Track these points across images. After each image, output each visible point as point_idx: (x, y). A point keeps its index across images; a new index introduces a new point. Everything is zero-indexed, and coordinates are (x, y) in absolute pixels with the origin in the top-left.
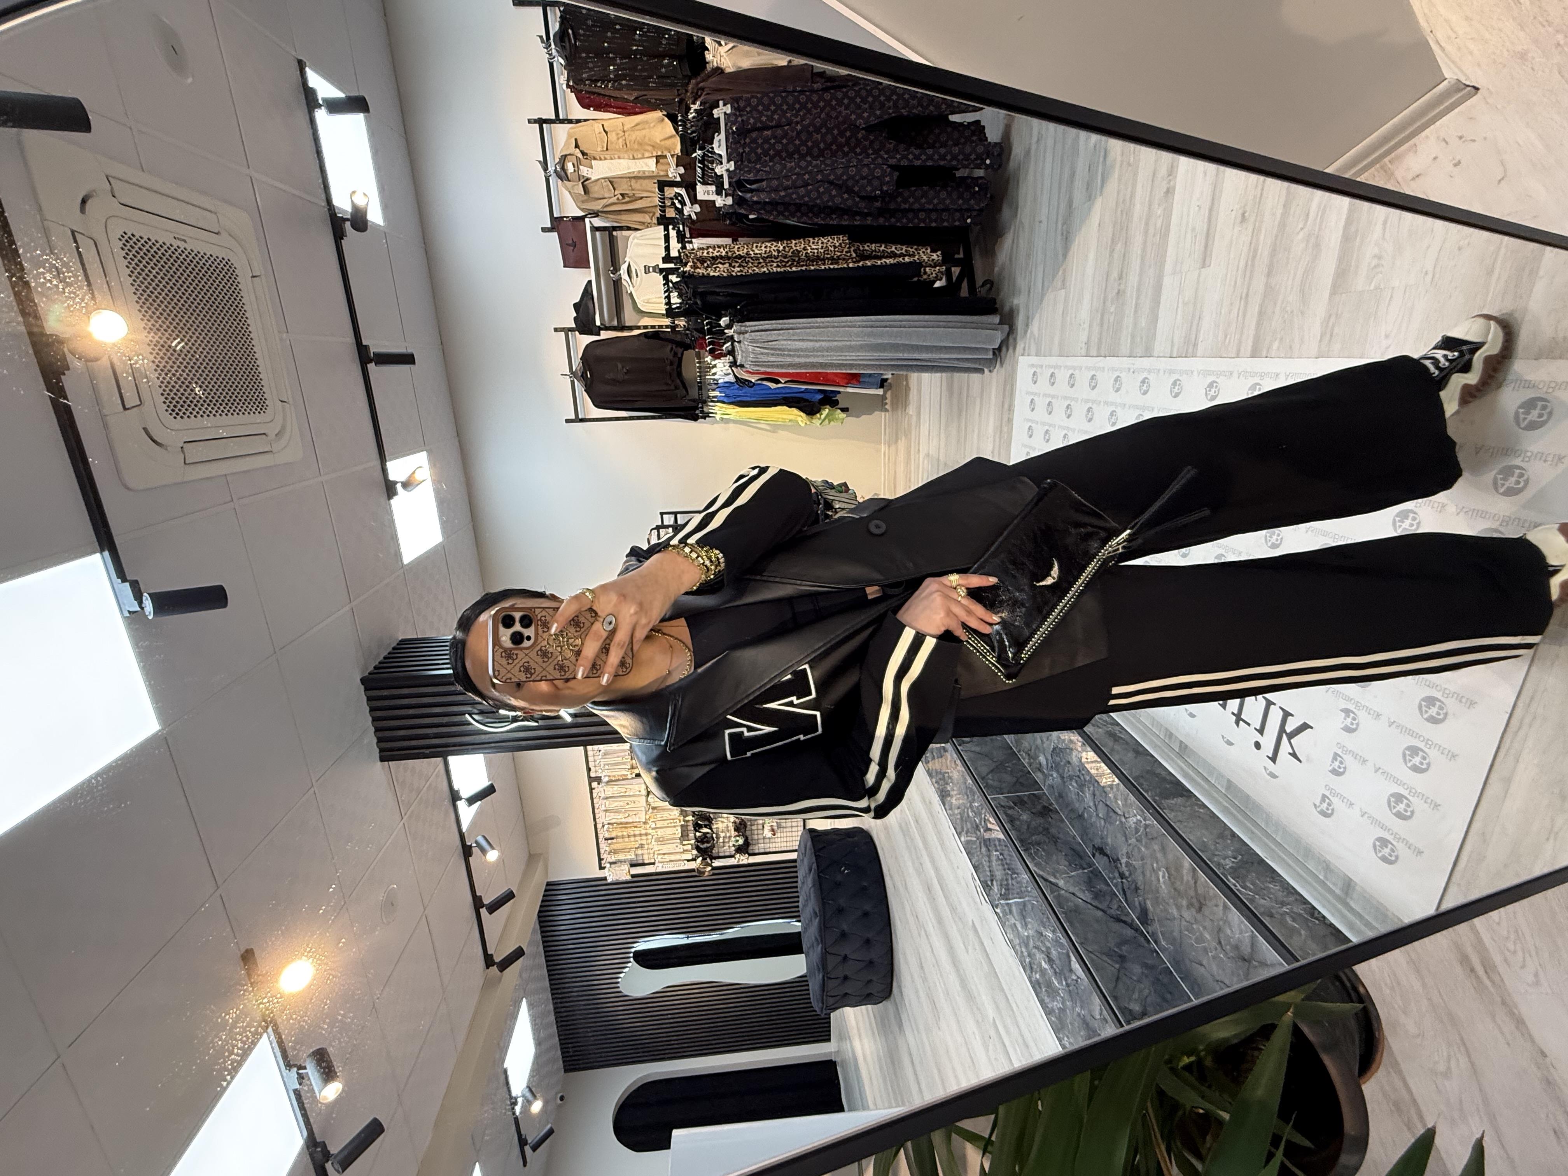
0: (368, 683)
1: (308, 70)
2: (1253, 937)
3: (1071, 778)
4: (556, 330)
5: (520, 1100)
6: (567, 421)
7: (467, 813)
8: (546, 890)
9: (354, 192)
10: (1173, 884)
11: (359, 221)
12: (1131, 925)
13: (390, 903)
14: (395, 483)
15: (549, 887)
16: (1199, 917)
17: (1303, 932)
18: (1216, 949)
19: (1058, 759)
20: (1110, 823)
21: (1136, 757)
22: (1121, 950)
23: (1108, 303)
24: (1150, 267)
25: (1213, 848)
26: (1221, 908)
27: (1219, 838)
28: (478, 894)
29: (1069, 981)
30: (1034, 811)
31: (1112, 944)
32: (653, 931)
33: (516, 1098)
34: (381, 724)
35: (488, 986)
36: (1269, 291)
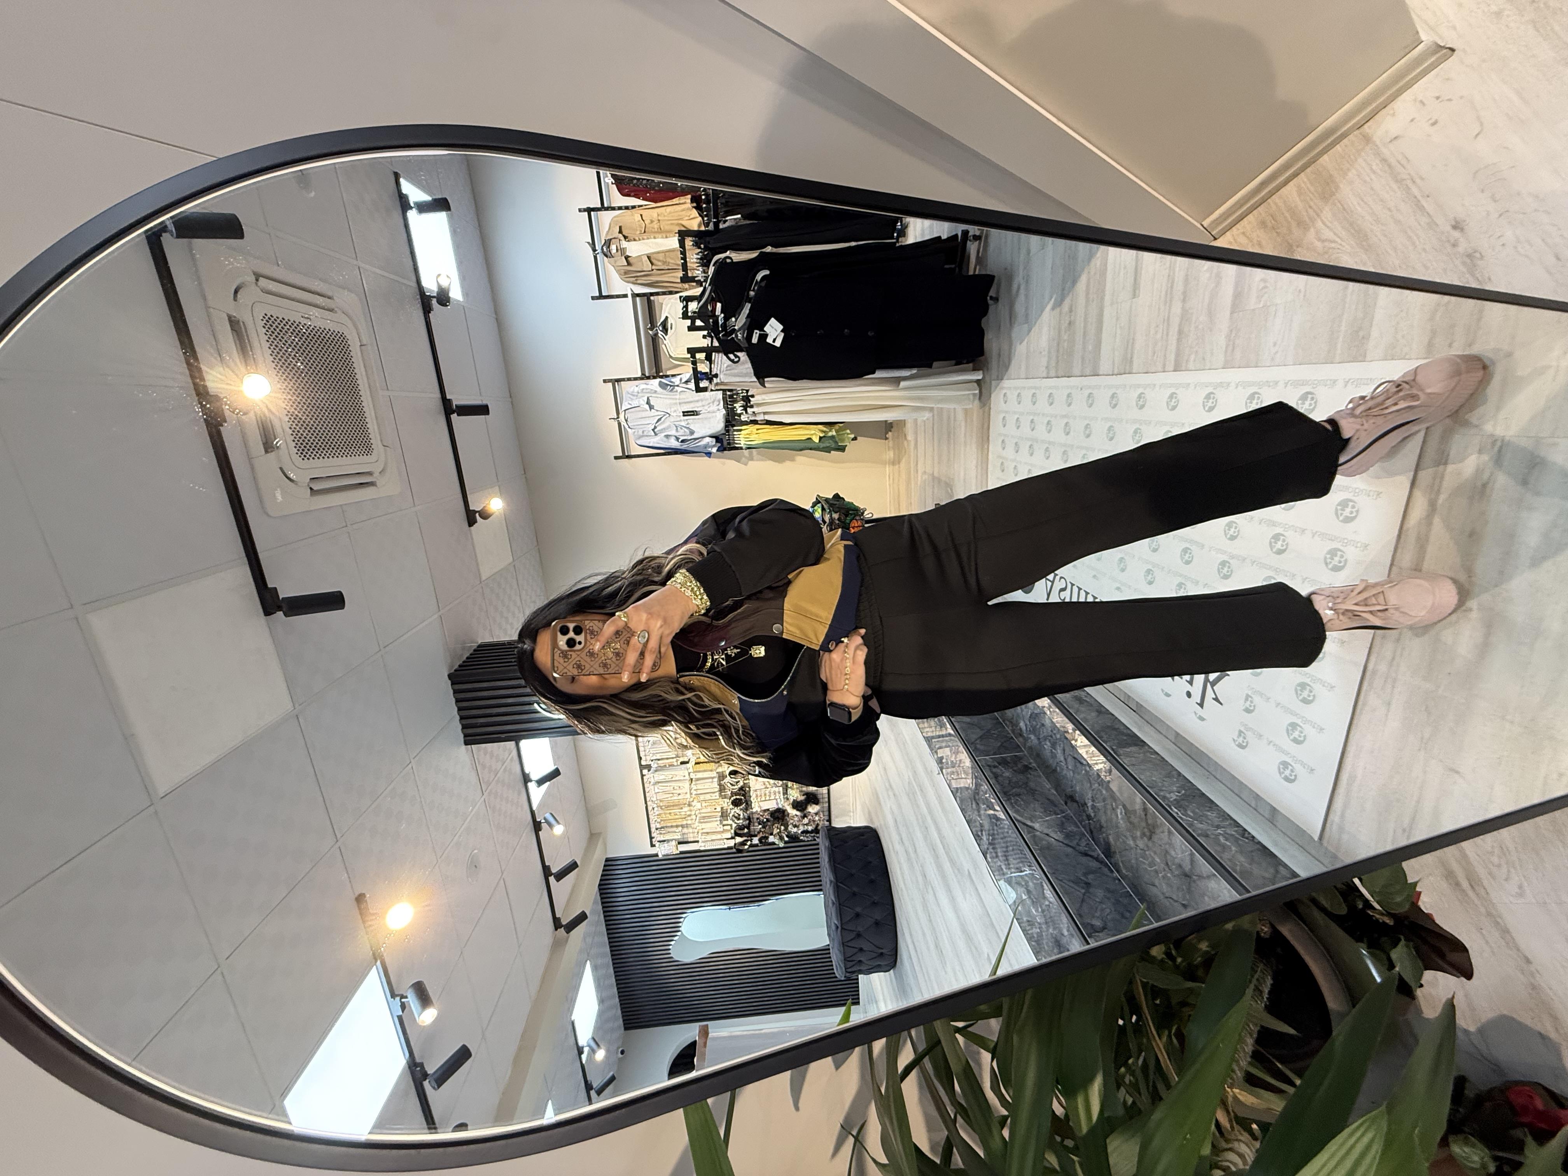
0: (455, 678)
1: (402, 181)
2: (1192, 854)
3: (1045, 739)
4: (605, 381)
5: (586, 1050)
6: (616, 458)
7: (537, 793)
8: (605, 866)
9: (439, 275)
10: (1129, 818)
11: (443, 298)
12: (1097, 859)
13: (474, 865)
14: (475, 512)
15: (610, 863)
16: (1150, 844)
17: (1233, 848)
18: (1164, 870)
19: (1034, 723)
20: (1079, 774)
21: (1098, 716)
22: (1087, 878)
23: (1063, 333)
24: (1093, 301)
25: (1160, 784)
26: (1166, 833)
27: (1166, 777)
28: (547, 864)
29: (1044, 907)
30: (1015, 768)
31: (1080, 875)
32: (699, 903)
33: (583, 1048)
34: (466, 713)
35: (557, 946)
36: (1185, 316)
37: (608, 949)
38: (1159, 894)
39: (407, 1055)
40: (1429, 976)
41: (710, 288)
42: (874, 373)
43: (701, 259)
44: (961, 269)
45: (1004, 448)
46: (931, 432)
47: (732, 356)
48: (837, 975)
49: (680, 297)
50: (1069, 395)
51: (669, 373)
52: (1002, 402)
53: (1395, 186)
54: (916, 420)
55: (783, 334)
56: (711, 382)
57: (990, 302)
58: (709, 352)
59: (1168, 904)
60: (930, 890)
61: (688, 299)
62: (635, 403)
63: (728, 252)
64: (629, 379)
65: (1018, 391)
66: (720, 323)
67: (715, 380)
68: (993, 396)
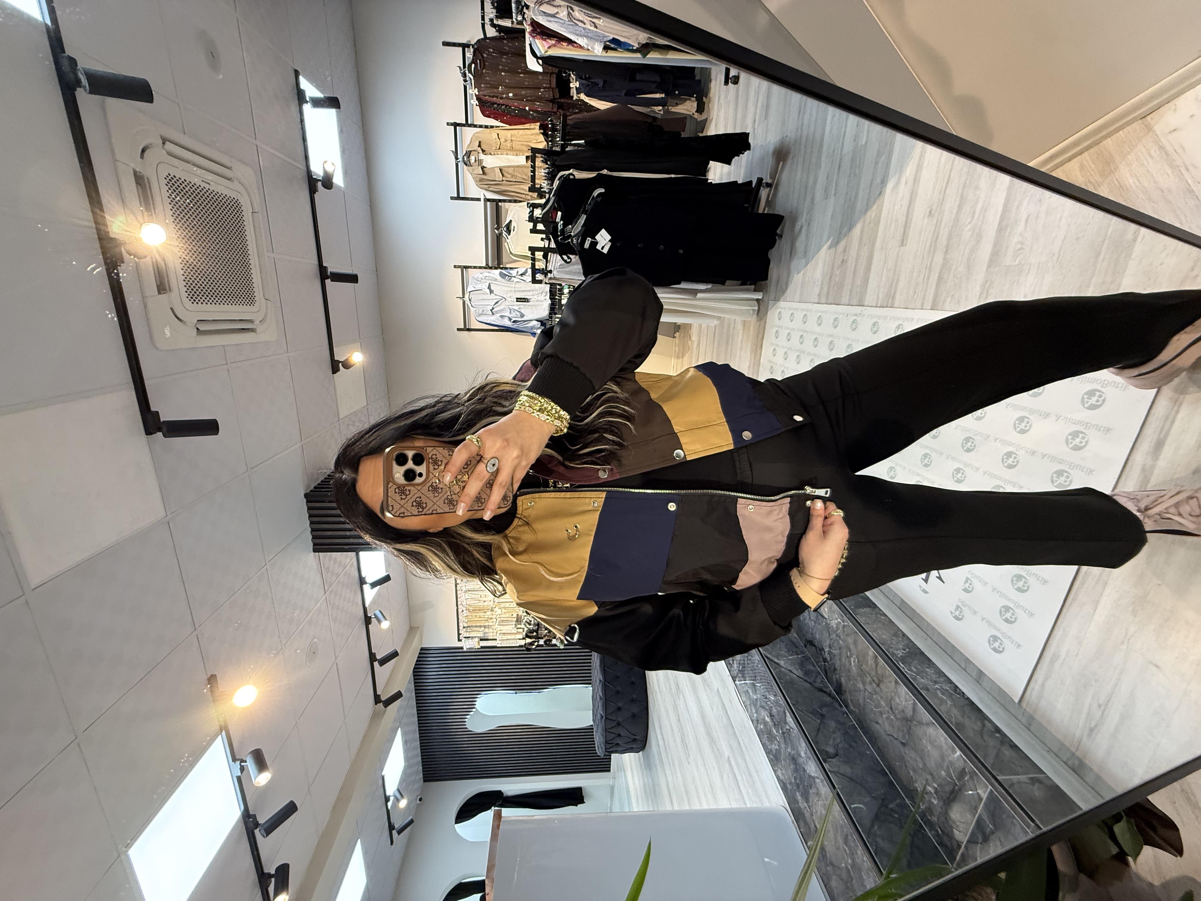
0: (309, 497)
1: (302, 79)
2: (915, 704)
4: (455, 267)
5: (392, 799)
6: (459, 330)
7: (370, 594)
8: (420, 653)
9: (326, 162)
10: (860, 666)
11: (328, 182)
12: (830, 695)
13: (313, 652)
14: (339, 362)
15: (423, 652)
16: (878, 689)
17: (949, 702)
18: (888, 712)
20: (819, 624)
22: (822, 710)
23: (836, 268)
24: (865, 245)
25: (889, 642)
26: (893, 684)
27: (893, 636)
28: (373, 652)
31: (816, 707)
32: (492, 687)
33: (389, 797)
34: (316, 526)
35: (376, 717)
36: (946, 263)
37: (416, 719)
38: (881, 731)
39: (242, 808)
40: (1148, 851)
41: (553, 198)
42: (679, 284)
43: (548, 173)
44: (753, 208)
45: (774, 355)
46: (712, 335)
47: (565, 257)
48: (599, 754)
49: (528, 204)
50: (836, 319)
51: (508, 266)
52: (777, 319)
53: (1169, 172)
54: (700, 325)
55: (610, 244)
56: (546, 275)
57: (777, 238)
58: (546, 251)
59: (888, 739)
60: (681, 697)
61: (534, 206)
62: (478, 287)
63: (571, 171)
64: (475, 267)
65: (792, 311)
66: (559, 228)
67: (549, 275)
68: (769, 313)
